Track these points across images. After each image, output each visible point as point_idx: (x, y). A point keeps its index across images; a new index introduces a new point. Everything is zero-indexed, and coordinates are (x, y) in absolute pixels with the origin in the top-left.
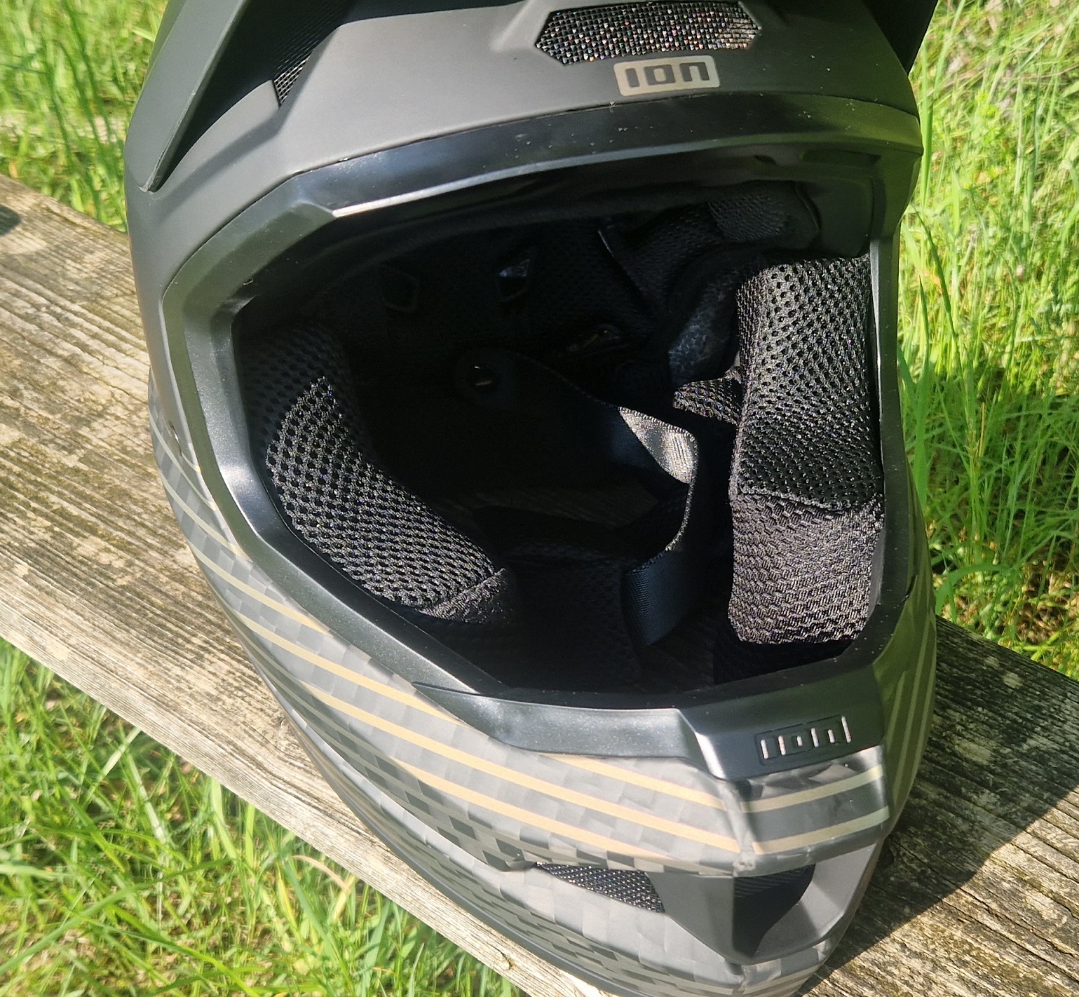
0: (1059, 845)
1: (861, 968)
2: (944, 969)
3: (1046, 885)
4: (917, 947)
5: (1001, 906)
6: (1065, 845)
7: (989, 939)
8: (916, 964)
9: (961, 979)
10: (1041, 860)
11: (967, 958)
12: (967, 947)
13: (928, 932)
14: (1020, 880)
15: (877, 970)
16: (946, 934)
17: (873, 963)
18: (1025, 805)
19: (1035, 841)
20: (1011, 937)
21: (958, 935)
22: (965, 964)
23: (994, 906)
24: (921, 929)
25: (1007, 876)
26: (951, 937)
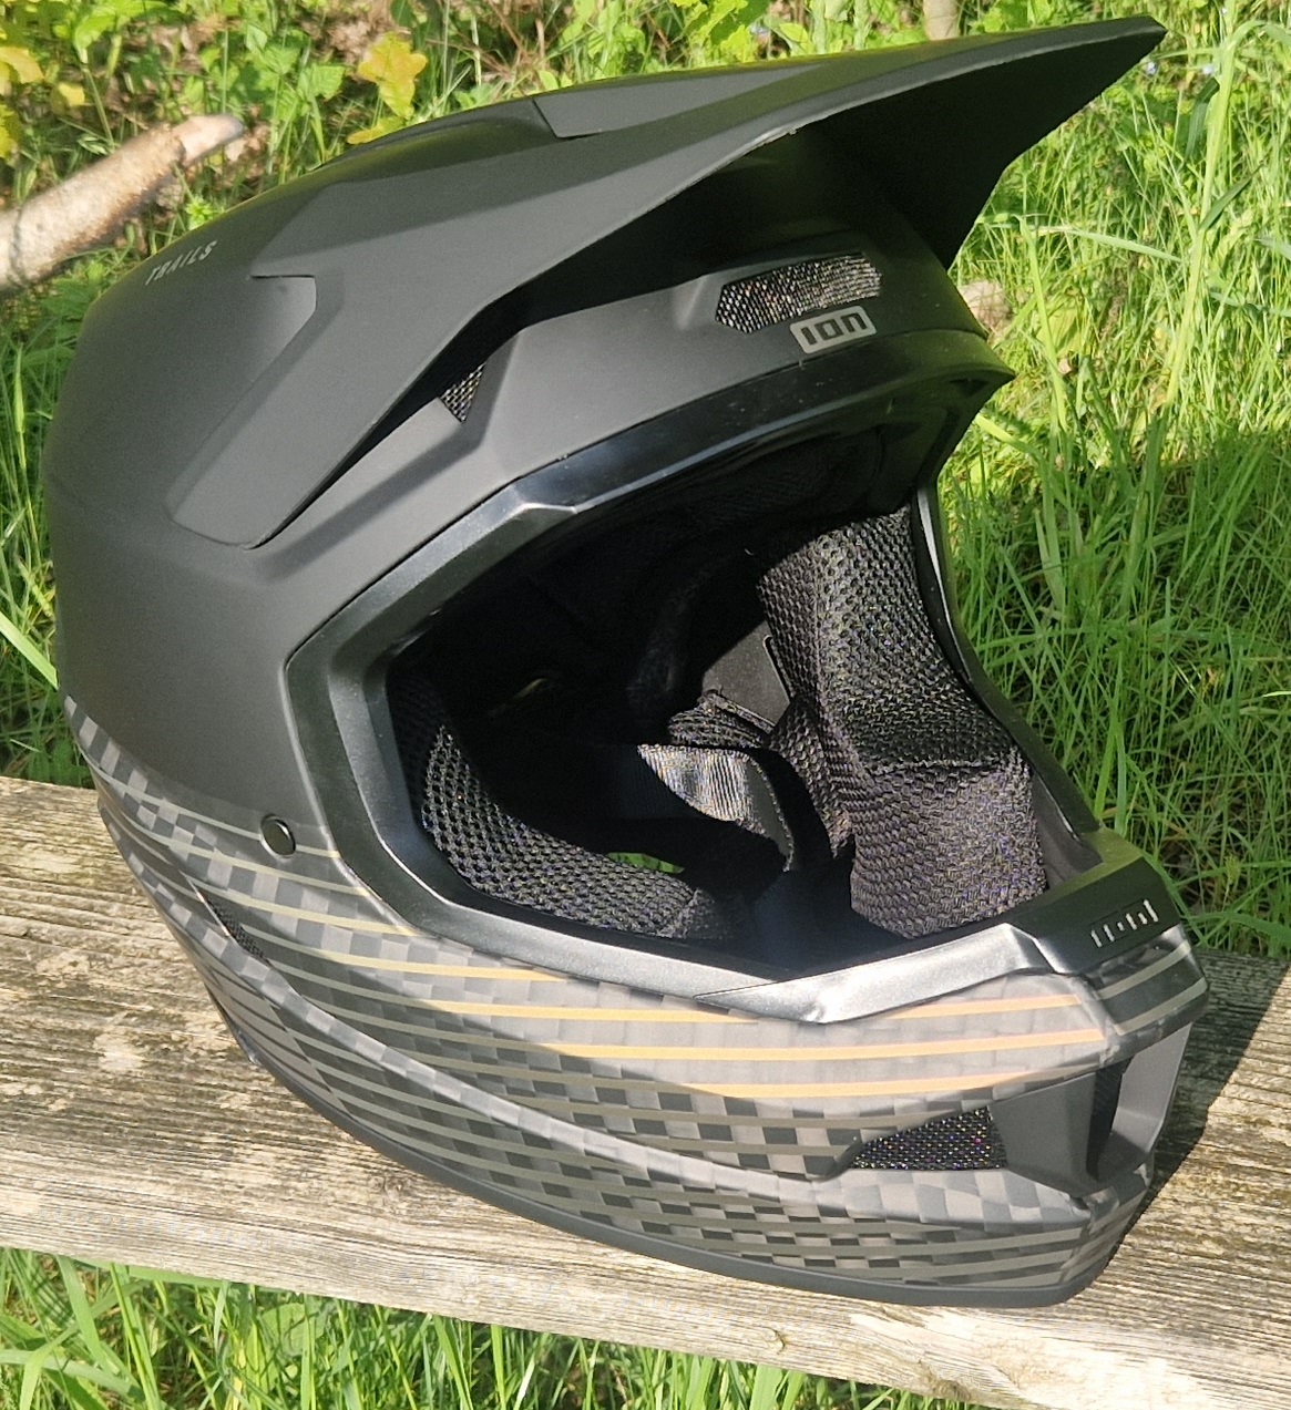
0: (1266, 1086)
1: (1149, 1227)
2: (1224, 1208)
3: (1273, 1120)
4: (1190, 1198)
5: (1244, 1147)
6: (1272, 1084)
7: (1249, 1174)
8: (1196, 1211)
9: (1244, 1211)
10: (1258, 1102)
11: (1239, 1194)
12: (1233, 1186)
13: (1192, 1185)
14: (1248, 1122)
15: (1165, 1225)
16: (1209, 1181)
17: (1156, 1220)
18: (1215, 1062)
19: (1243, 1089)
20: (1268, 1167)
21: (1220, 1178)
22: (1240, 1199)
23: (1237, 1148)
24: (1183, 1184)
25: (1234, 1122)
26: (1214, 1182)
